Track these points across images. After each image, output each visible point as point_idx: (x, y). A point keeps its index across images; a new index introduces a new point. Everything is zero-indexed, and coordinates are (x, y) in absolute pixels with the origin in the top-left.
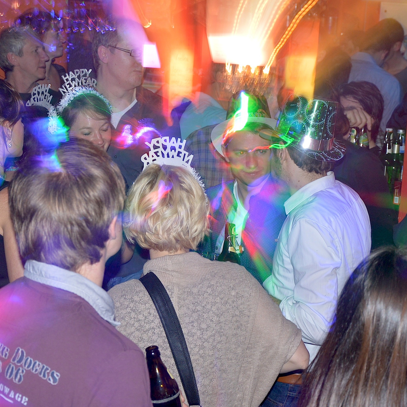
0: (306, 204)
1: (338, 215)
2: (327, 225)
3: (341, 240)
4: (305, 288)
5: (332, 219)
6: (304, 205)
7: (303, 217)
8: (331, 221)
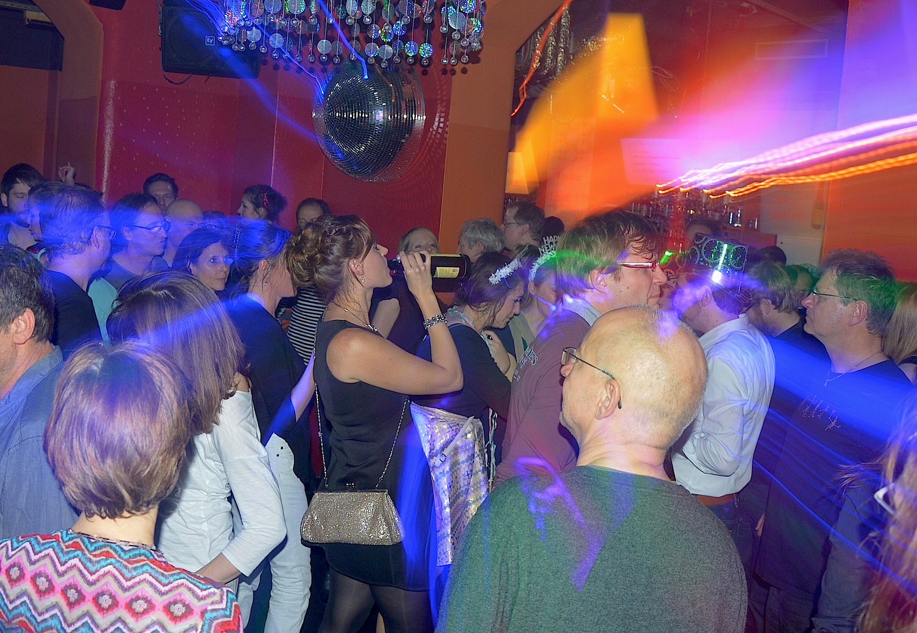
0: (719, 342)
1: (750, 354)
2: (739, 362)
3: (752, 377)
4: (711, 420)
5: (744, 358)
6: (717, 344)
7: (717, 355)
8: (743, 360)
